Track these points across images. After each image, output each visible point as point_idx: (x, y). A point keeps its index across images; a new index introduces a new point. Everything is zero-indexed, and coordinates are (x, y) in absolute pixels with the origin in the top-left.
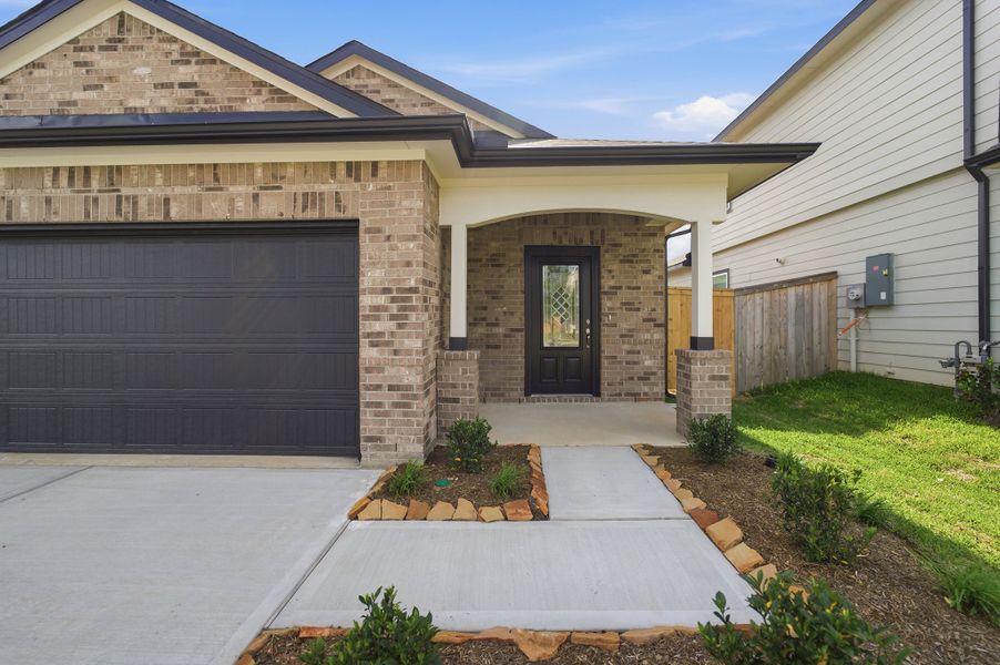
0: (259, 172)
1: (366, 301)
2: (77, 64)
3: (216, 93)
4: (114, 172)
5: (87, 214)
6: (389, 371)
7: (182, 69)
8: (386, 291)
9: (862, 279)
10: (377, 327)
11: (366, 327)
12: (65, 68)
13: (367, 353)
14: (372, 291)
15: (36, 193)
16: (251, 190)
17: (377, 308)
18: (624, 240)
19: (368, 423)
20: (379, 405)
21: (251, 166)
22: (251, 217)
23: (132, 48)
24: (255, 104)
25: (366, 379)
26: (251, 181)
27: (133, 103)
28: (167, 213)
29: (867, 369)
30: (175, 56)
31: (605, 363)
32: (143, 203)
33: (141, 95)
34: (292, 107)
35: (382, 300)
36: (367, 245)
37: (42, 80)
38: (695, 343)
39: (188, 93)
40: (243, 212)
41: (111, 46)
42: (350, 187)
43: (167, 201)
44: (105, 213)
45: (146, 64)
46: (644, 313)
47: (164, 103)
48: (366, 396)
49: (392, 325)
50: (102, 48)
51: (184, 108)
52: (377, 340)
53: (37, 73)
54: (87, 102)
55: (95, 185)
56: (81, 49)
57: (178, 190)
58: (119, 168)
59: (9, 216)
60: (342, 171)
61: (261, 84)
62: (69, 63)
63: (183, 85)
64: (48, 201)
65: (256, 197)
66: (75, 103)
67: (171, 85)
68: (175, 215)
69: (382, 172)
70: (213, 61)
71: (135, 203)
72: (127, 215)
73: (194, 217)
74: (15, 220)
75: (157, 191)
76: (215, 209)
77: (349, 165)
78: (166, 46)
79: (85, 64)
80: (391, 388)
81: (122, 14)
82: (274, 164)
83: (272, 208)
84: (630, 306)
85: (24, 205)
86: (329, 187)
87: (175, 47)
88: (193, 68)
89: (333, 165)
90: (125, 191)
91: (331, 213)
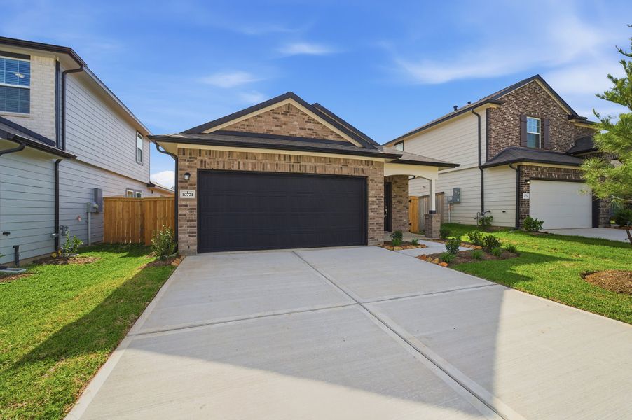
0: (342, 161)
1: (370, 199)
2: (273, 118)
3: (319, 133)
4: (298, 157)
5: (290, 170)
6: (376, 219)
7: (309, 124)
8: (376, 197)
9: (452, 195)
10: (373, 207)
11: (370, 207)
12: (269, 119)
13: (371, 214)
14: (372, 197)
15: (273, 162)
16: (340, 166)
17: (373, 202)
18: (398, 180)
19: (370, 233)
20: (373, 228)
21: (340, 159)
22: (340, 174)
23: (292, 115)
24: (331, 138)
25: (370, 221)
26: (339, 163)
27: (292, 133)
28: (315, 171)
29: (454, 222)
30: (306, 120)
31: (393, 220)
32: (308, 168)
33: (295, 131)
34: (341, 140)
35: (374, 199)
36: (370, 184)
37: (261, 122)
38: (431, 212)
39: (311, 132)
40: (338, 172)
41: (285, 114)
42: (366, 167)
43: (315, 167)
44: (296, 170)
45: (297, 121)
46: (403, 204)
47: (303, 134)
48: (370, 226)
49: (377, 206)
50: (282, 114)
51: (309, 136)
52: (373, 211)
53: (259, 119)
54: (276, 131)
55: (292, 161)
56: (275, 113)
57: (319, 164)
58: (300, 156)
59: (263, 169)
60: (364, 163)
61: (332, 132)
62: (271, 117)
63: (308, 129)
64: (277, 165)
65: (341, 168)
66: (272, 131)
67: (305, 129)
68: (318, 172)
69: (374, 164)
70: (318, 123)
71: (305, 168)
72: (303, 171)
73: (324, 173)
74: (265, 171)
75: (313, 164)
76: (330, 171)
77: (366, 161)
78: (304, 116)
79: (276, 118)
80: (377, 224)
81: (289, 104)
82: (346, 159)
83: (345, 172)
84: (400, 202)
85: (269, 166)
86: (361, 167)
87: (306, 117)
88: (312, 124)
89: (362, 161)
90: (302, 163)
91: (362, 174)
